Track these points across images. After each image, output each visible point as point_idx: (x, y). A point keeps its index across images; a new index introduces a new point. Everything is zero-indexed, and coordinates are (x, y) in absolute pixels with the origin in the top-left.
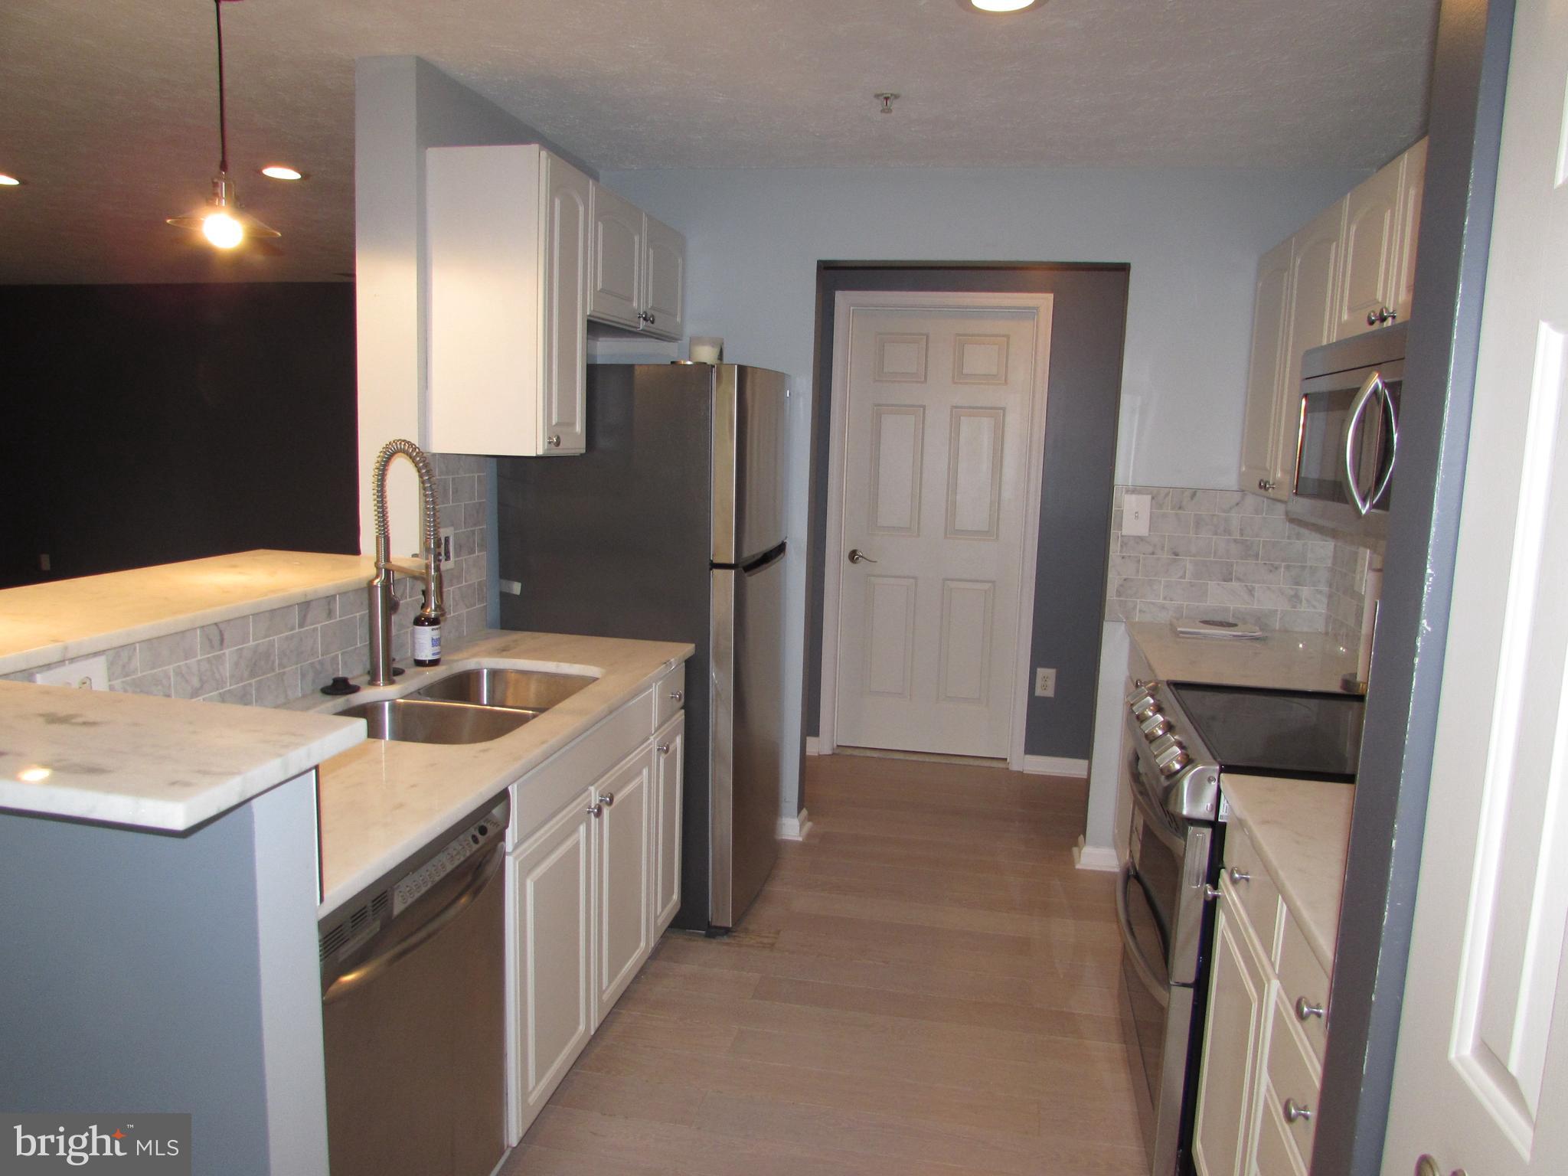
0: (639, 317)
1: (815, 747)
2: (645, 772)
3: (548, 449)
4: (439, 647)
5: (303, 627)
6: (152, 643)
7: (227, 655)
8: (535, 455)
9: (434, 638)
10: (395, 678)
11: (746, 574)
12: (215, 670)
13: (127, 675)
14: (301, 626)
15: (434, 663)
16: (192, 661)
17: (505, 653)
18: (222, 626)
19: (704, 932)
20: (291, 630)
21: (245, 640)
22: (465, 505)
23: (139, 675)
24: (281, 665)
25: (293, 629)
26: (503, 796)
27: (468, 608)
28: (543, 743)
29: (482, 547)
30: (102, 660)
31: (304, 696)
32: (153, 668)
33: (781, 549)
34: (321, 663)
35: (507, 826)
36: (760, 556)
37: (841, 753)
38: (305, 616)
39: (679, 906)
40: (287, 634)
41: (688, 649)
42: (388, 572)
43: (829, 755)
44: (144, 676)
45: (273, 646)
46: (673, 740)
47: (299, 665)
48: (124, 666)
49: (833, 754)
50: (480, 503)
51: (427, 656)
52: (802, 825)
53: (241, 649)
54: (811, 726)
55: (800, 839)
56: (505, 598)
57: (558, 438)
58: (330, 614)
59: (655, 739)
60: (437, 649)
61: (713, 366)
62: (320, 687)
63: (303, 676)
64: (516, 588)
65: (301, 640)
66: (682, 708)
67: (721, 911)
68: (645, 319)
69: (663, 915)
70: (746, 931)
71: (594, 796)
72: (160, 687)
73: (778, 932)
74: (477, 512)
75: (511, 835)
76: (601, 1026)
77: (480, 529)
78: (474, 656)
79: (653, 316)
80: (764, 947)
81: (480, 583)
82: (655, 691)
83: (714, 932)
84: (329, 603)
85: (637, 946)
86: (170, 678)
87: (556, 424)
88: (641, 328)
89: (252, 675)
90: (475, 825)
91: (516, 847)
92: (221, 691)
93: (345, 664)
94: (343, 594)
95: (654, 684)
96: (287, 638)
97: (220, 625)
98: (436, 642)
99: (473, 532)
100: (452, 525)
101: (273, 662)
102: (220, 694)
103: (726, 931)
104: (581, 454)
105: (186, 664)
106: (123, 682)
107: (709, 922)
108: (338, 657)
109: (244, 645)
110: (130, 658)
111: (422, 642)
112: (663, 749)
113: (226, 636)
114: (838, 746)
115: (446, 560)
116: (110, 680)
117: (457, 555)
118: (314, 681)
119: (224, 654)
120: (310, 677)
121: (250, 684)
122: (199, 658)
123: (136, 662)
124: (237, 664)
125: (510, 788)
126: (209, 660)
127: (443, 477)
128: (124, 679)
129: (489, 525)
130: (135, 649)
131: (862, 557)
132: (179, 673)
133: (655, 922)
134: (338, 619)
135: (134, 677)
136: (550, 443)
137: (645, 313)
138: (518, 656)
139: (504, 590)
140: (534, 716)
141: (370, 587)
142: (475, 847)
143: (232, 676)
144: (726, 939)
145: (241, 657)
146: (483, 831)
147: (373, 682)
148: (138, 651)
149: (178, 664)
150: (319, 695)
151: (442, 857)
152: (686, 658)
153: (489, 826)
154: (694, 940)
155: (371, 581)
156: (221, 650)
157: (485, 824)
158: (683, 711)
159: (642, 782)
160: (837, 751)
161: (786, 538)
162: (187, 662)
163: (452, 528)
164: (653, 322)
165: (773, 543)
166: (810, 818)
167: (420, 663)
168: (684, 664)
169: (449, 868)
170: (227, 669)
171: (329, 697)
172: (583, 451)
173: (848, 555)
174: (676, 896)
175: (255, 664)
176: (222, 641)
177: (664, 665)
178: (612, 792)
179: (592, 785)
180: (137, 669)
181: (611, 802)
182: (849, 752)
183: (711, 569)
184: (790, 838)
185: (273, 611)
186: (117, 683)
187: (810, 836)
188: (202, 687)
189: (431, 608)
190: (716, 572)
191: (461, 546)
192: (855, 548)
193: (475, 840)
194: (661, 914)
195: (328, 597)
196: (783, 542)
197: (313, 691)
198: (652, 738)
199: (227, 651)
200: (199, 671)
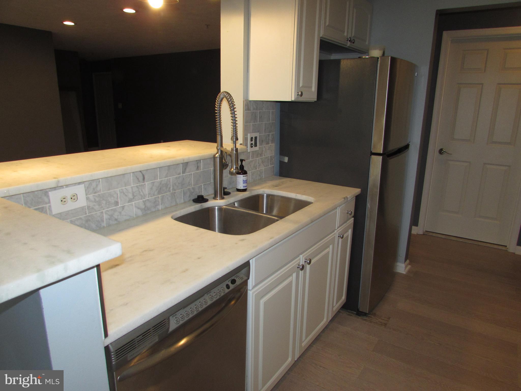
0: (347, 40)
1: (415, 230)
2: (331, 247)
3: (297, 98)
4: (246, 184)
5: (184, 173)
6: (108, 179)
7: (147, 184)
8: (290, 100)
9: (244, 180)
10: (225, 196)
11: (388, 158)
12: (141, 191)
13: (95, 193)
14: (184, 172)
15: (244, 190)
16: (129, 187)
17: (276, 187)
18: (144, 172)
19: (355, 313)
20: (179, 175)
21: (155, 178)
22: (265, 123)
23: (102, 192)
24: (174, 189)
25: (179, 174)
26: (247, 265)
27: (265, 167)
28: (271, 238)
29: (273, 141)
30: (82, 186)
31: (185, 202)
32: (109, 190)
33: (407, 147)
34: (193, 189)
35: (248, 278)
36: (397, 150)
37: (427, 234)
38: (185, 169)
39: (345, 301)
40: (177, 176)
41: (357, 191)
42: (222, 151)
43: (422, 235)
44: (104, 193)
45: (170, 181)
46: (347, 231)
47: (182, 190)
48: (94, 189)
49: (424, 234)
50: (273, 123)
51: (241, 187)
52: (406, 267)
53: (153, 182)
54: (415, 221)
55: (405, 273)
56: (282, 163)
57: (302, 93)
58: (198, 168)
59: (337, 232)
60: (245, 185)
61: (378, 58)
62: (193, 199)
63: (185, 194)
64: (286, 159)
65: (184, 179)
66: (353, 217)
67: (364, 305)
68: (350, 41)
69: (336, 306)
70: (375, 315)
71: (301, 260)
72: (112, 198)
73: (389, 318)
74: (271, 127)
75: (251, 283)
76: (300, 357)
77: (272, 134)
78: (262, 188)
79: (354, 40)
80: (382, 325)
81: (271, 157)
82: (338, 211)
83: (360, 314)
84: (197, 164)
85: (322, 320)
86: (117, 194)
87: (302, 87)
88: (348, 46)
89: (159, 193)
90: (230, 279)
91: (254, 287)
92: (143, 200)
93: (205, 189)
94: (204, 160)
95: (338, 208)
96: (176, 178)
97: (142, 172)
98: (245, 182)
99: (269, 135)
100: (259, 132)
101: (170, 188)
102: (143, 201)
103: (365, 314)
104: (315, 101)
105: (125, 188)
106: (93, 196)
107: (358, 309)
108: (202, 186)
109: (156, 181)
110: (97, 185)
111: (239, 181)
112: (341, 236)
113: (146, 177)
114: (426, 231)
115: (255, 147)
116: (86, 195)
117: (261, 144)
118: (190, 196)
119: (145, 184)
120: (188, 194)
121: (158, 197)
122: (132, 186)
123: (100, 187)
124: (151, 189)
125: (251, 261)
126: (137, 187)
127: (255, 111)
128: (94, 195)
129: (276, 133)
130: (99, 182)
131: (445, 152)
132: (122, 192)
133: (332, 308)
134: (202, 170)
135: (99, 193)
136: (298, 95)
137: (350, 38)
138: (280, 189)
139: (282, 160)
140: (277, 220)
141: (214, 157)
142: (227, 291)
143: (149, 194)
144: (365, 318)
145: (153, 185)
146: (233, 282)
147: (215, 198)
148: (101, 183)
149: (122, 188)
150: (192, 202)
151: (207, 297)
152: (357, 195)
153: (237, 279)
154: (351, 316)
155: (215, 155)
156: (144, 182)
157: (236, 279)
158: (353, 218)
159: (329, 251)
160: (426, 233)
161: (410, 142)
162: (125, 187)
163: (258, 133)
164: (353, 43)
165: (403, 144)
166: (409, 264)
167: (239, 190)
168: (355, 198)
169: (209, 303)
170: (146, 191)
171: (194, 203)
172: (316, 100)
173: (439, 150)
174: (344, 297)
175: (160, 188)
176: (144, 179)
177: (344, 199)
178: (311, 258)
179: (301, 255)
180: (100, 190)
181: (309, 263)
182: (431, 234)
183: (371, 155)
184: (400, 272)
185: (169, 166)
186: (91, 196)
187: (409, 272)
188: (134, 198)
189: (233, 168)
190: (373, 157)
191: (262, 141)
192: (442, 148)
193: (228, 287)
194: (335, 306)
195: (197, 161)
196: (408, 144)
197: (189, 200)
198: (336, 231)
199: (146, 183)
200: (132, 191)
